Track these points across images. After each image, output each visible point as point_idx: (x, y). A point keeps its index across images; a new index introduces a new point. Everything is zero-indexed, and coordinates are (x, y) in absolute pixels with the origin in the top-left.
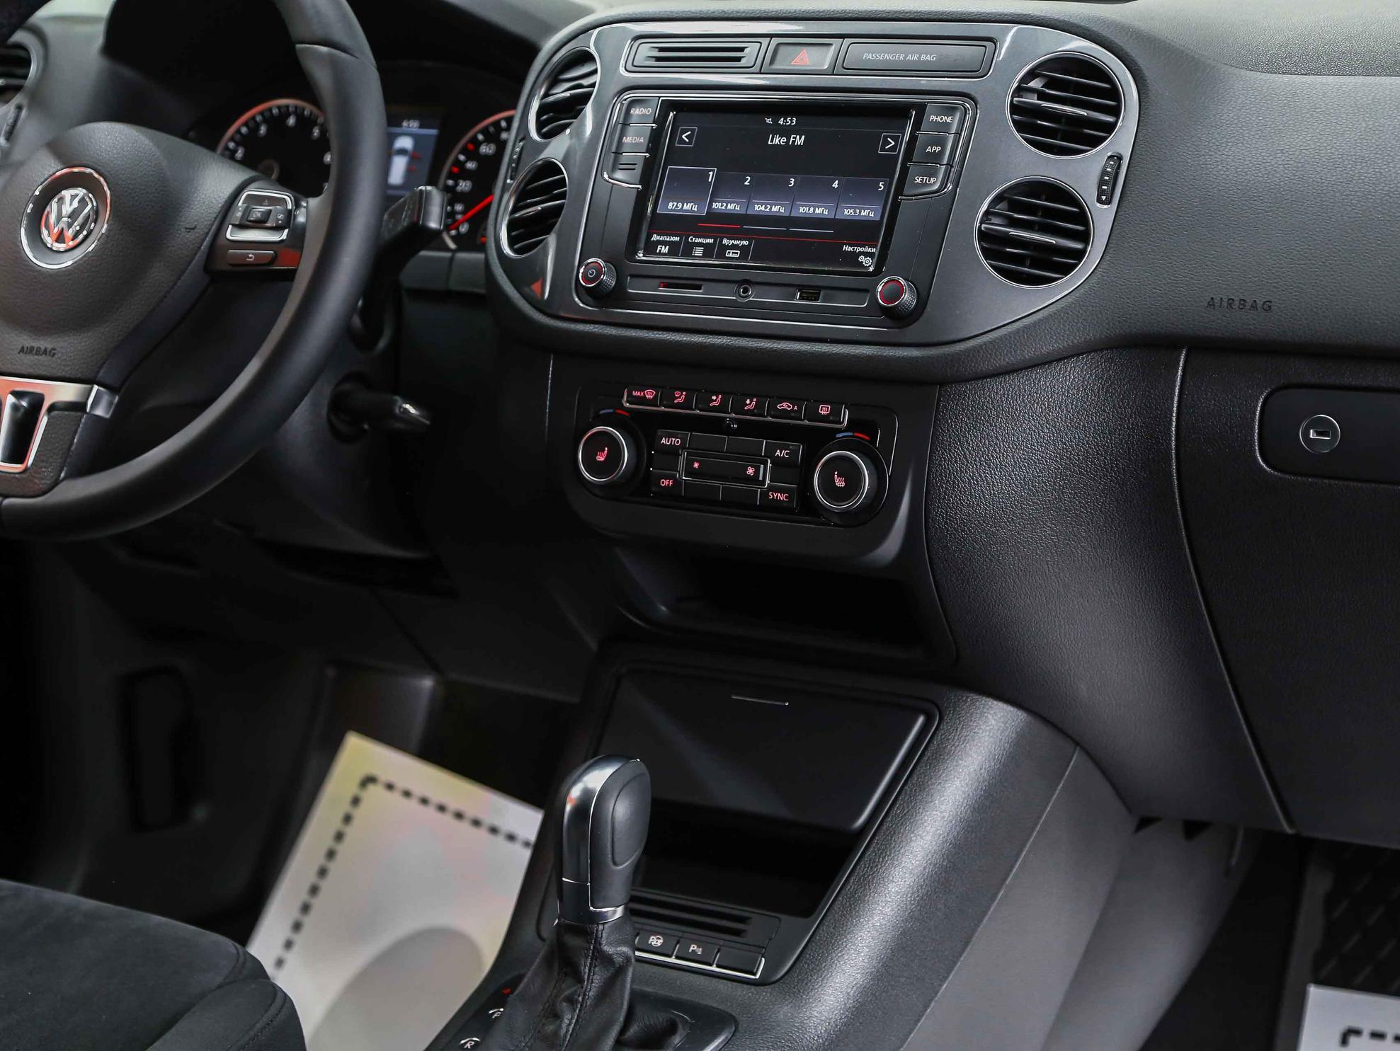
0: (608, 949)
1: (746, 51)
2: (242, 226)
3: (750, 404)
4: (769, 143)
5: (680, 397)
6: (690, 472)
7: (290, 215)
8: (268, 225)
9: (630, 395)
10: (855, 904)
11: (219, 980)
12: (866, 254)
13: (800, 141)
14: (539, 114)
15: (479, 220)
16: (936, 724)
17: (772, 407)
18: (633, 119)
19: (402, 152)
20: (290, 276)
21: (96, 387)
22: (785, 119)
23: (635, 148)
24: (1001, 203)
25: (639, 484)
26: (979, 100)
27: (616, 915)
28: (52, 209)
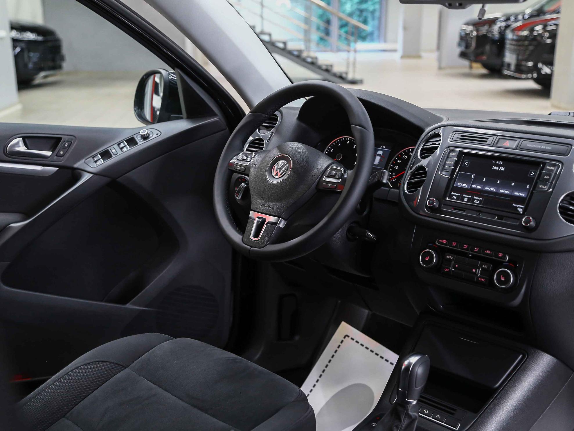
0: (410, 413)
1: (489, 139)
2: (328, 177)
3: (476, 249)
4: (493, 168)
5: (454, 244)
6: (454, 268)
7: (342, 175)
8: (336, 177)
9: (438, 241)
10: (492, 411)
11: (293, 399)
12: (520, 208)
13: (503, 169)
14: (421, 151)
15: (400, 178)
16: (526, 358)
17: (484, 251)
18: (450, 156)
19: (379, 155)
20: (340, 193)
21: (281, 219)
22: (499, 162)
23: (450, 165)
24: (568, 198)
25: (438, 269)
26: (564, 163)
27: (414, 402)
28: (276, 165)
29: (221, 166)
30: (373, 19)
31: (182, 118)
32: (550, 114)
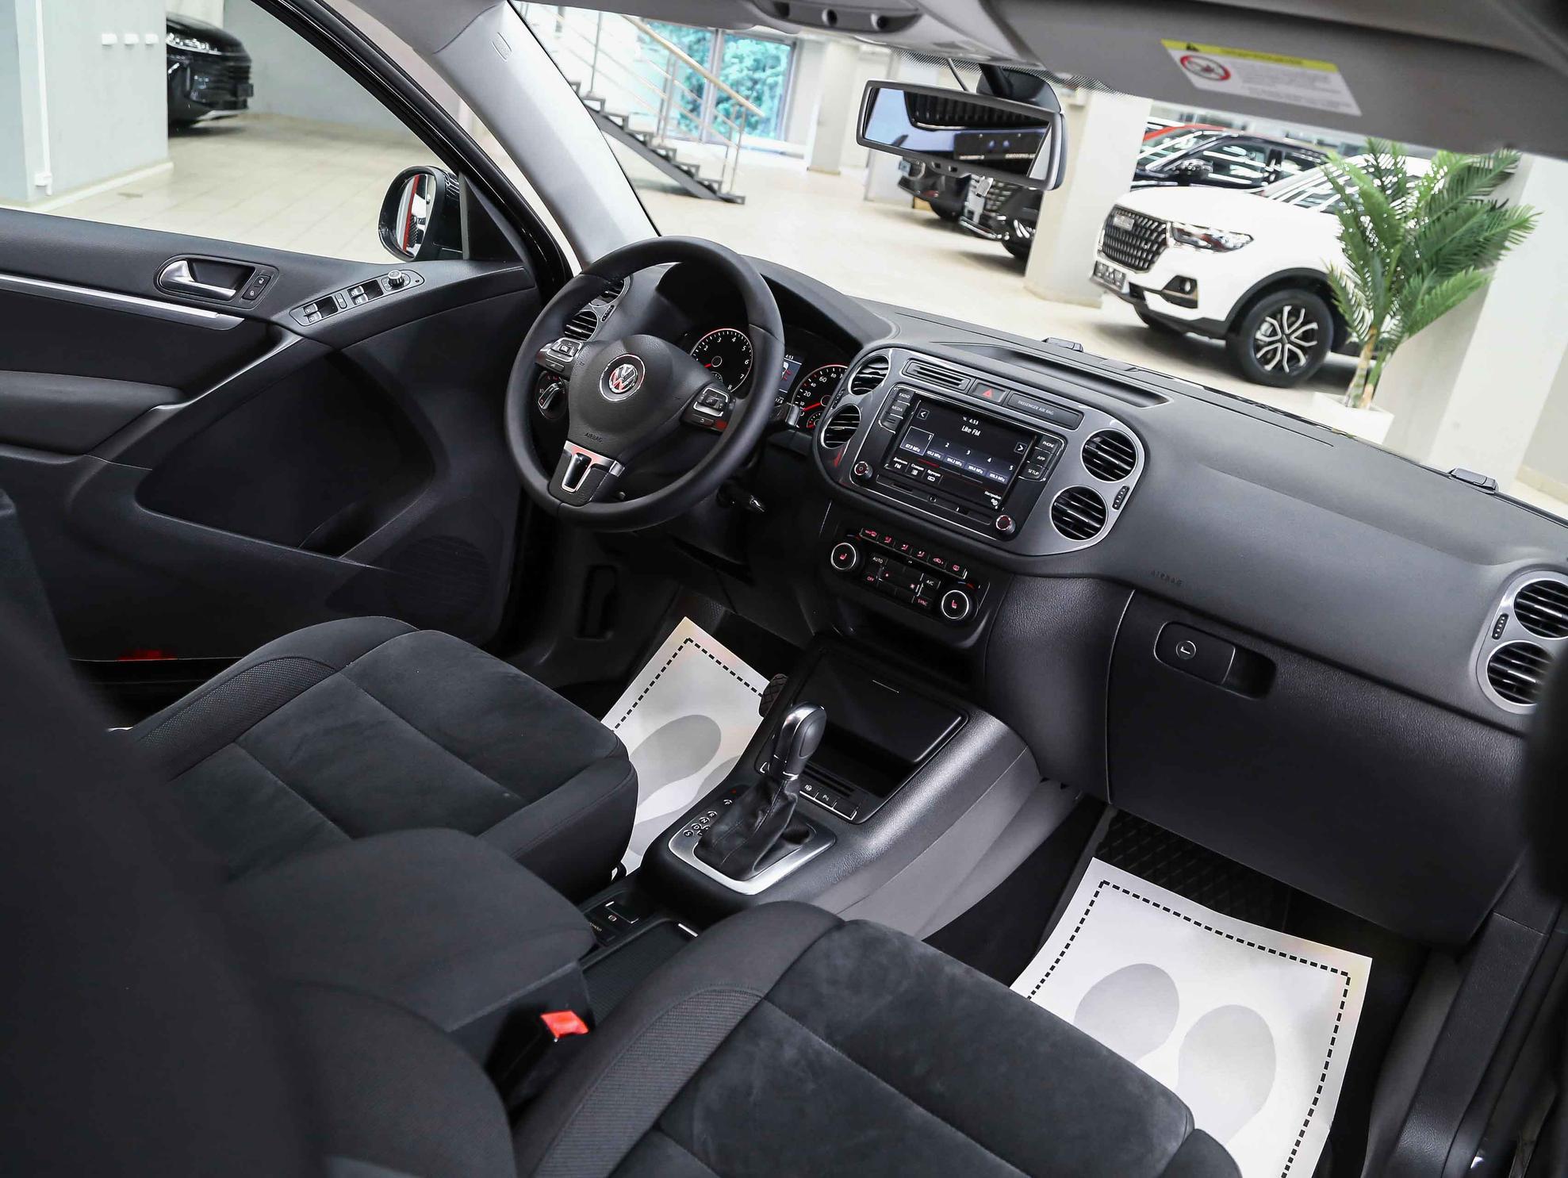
0: (787, 792)
1: (963, 382)
2: (703, 404)
3: (921, 554)
4: (962, 430)
5: (888, 540)
6: (883, 577)
7: (726, 405)
8: (715, 407)
9: (864, 532)
10: (905, 797)
12: (996, 499)
13: (977, 433)
14: (854, 380)
16: (965, 722)
17: (931, 559)
18: (899, 398)
20: (719, 434)
21: (615, 461)
22: (973, 420)
23: (897, 412)
24: (1067, 494)
25: (857, 575)
26: (1069, 441)
27: (794, 777)
28: (617, 371)
29: (524, 356)
30: (772, 97)
31: (459, 257)
32: (1045, 341)
